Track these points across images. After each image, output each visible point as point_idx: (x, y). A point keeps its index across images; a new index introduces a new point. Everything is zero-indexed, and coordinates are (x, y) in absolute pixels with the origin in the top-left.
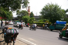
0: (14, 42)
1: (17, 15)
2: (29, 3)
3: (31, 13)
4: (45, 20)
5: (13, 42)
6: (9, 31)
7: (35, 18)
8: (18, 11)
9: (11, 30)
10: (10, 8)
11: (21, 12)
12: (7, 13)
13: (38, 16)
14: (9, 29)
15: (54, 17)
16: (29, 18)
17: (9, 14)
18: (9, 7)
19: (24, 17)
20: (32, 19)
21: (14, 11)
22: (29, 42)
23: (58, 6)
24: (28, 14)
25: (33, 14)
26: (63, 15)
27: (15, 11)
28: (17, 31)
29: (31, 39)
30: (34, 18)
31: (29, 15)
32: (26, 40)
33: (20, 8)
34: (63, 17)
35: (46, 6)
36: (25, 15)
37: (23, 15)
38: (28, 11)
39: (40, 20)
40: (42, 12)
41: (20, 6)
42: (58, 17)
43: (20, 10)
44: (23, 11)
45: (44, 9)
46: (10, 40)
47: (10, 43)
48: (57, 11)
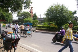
0: (15, 49)
1: (18, 17)
2: (31, 3)
3: (34, 15)
4: (50, 22)
5: (13, 49)
6: (9, 36)
7: (39, 21)
8: (19, 13)
9: (11, 35)
10: (10, 9)
11: (23, 14)
12: (6, 15)
13: (42, 18)
14: (9, 34)
15: (61, 20)
16: (32, 20)
17: (8, 16)
18: (8, 8)
19: (26, 19)
20: (35, 22)
21: (14, 13)
22: (32, 48)
23: (65, 7)
24: (30, 15)
25: (36, 15)
26: (71, 17)
27: (16, 13)
28: (18, 36)
29: (34, 45)
30: (37, 20)
31: (32, 17)
32: (28, 46)
33: (21, 9)
34: (70, 19)
35: (51, 7)
36: (27, 17)
37: (24, 17)
38: (30, 12)
39: (44, 22)
40: (46, 14)
41: (22, 7)
42: (65, 20)
43: (21, 11)
44: (25, 12)
45: (49, 10)
46: (10, 47)
47: (10, 50)
48: (64, 12)
